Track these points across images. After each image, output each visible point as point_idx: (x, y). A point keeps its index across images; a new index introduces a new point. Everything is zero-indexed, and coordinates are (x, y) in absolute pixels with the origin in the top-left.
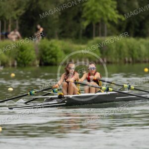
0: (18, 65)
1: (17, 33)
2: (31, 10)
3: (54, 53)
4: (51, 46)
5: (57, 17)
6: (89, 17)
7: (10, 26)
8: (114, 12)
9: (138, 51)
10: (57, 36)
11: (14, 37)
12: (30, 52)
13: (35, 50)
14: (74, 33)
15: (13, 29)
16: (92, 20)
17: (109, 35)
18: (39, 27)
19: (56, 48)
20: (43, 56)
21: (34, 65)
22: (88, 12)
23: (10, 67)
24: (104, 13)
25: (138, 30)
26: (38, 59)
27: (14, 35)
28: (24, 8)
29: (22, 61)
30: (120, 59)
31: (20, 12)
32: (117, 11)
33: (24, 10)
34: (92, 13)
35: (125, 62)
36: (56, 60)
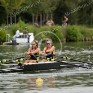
1: (52, 21)
2: (61, 7)
3: (75, 34)
4: (73, 29)
7: (47, 17)
10: (76, 23)
12: (60, 33)
13: (63, 32)
14: (87, 21)
15: (49, 19)
19: (76, 30)
20: (68, 36)
26: (65, 37)
27: (50, 23)
28: (56, 6)
29: (55, 39)
31: (54, 9)
33: (56, 7)
36: (76, 38)
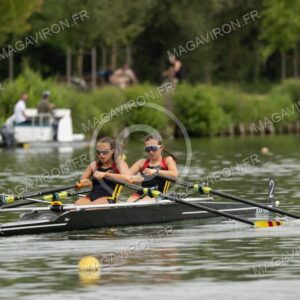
1: (129, 72)
2: (157, 25)
3: (203, 112)
4: (197, 97)
6: (274, 39)
7: (114, 59)
10: (208, 77)
11: (122, 81)
14: (242, 72)
15: (121, 64)
16: (280, 44)
19: (208, 101)
21: (164, 136)
22: (271, 29)
26: (171, 123)
27: (123, 77)
28: (140, 21)
31: (134, 31)
33: (141, 25)
34: (278, 31)
36: (208, 124)
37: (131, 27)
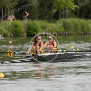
0: (14, 36)
2: (22, 2)
3: (35, 29)
4: (34, 24)
5: (37, 6)
6: (57, 7)
8: (72, 4)
9: (87, 27)
10: (37, 18)
11: (11, 19)
12: (21, 28)
13: (24, 27)
16: (59, 8)
17: (69, 18)
18: (26, 12)
19: (37, 25)
20: (29, 30)
21: (23, 36)
22: (56, 4)
23: (9, 37)
24: (66, 4)
25: (87, 15)
26: (26, 32)
29: (16, 33)
30: (76, 32)
31: (15, 4)
32: (74, 3)
33: (17, 2)
34: (59, 4)
35: (79, 34)
37: (14, 3)
